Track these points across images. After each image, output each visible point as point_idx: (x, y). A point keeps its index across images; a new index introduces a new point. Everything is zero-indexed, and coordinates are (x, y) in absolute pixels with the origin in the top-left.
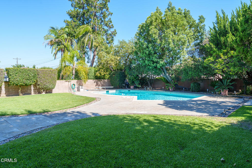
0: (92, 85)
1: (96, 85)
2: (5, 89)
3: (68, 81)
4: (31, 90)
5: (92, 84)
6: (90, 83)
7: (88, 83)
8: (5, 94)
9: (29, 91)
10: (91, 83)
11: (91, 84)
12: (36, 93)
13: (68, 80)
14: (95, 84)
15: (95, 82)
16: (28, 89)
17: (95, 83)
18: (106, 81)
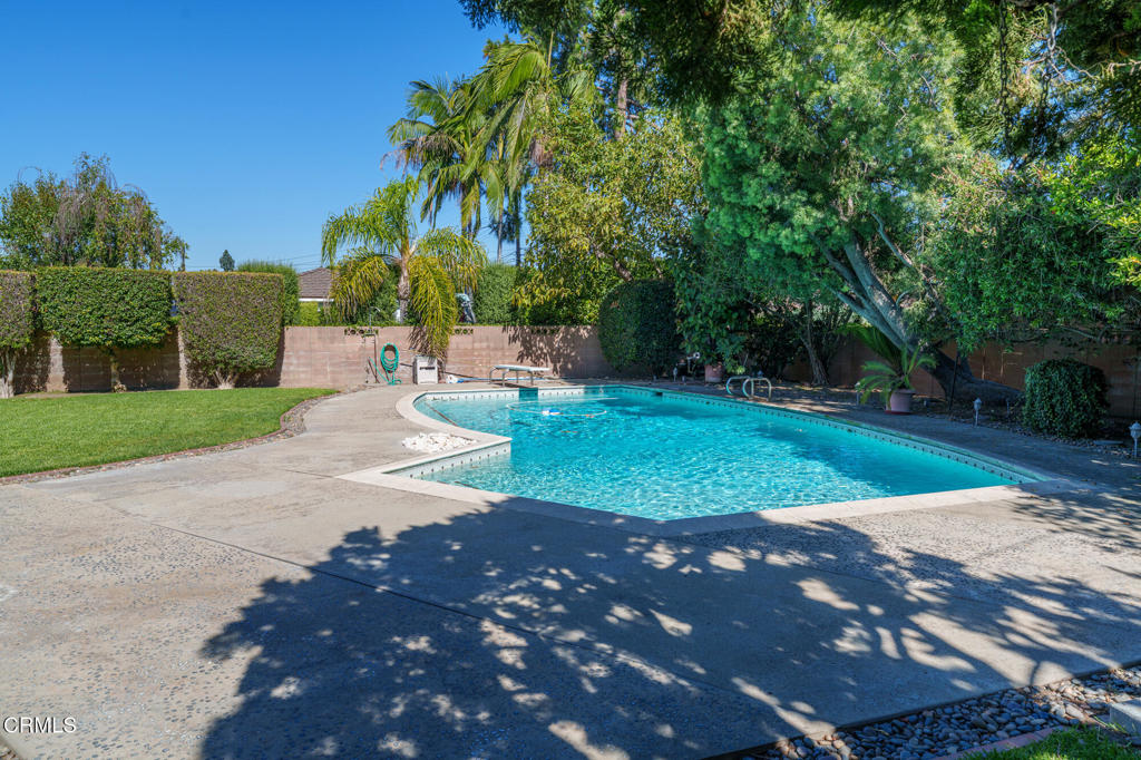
0: (500, 353)
1: (521, 357)
2: (64, 360)
3: (362, 332)
4: (178, 368)
5: (496, 349)
6: (484, 345)
7: (477, 345)
8: (65, 382)
9: (166, 372)
10: (492, 345)
11: (488, 347)
12: (201, 382)
13: (364, 328)
14: (518, 347)
15: (513, 339)
16: (166, 364)
17: (518, 343)
18: (584, 333)
